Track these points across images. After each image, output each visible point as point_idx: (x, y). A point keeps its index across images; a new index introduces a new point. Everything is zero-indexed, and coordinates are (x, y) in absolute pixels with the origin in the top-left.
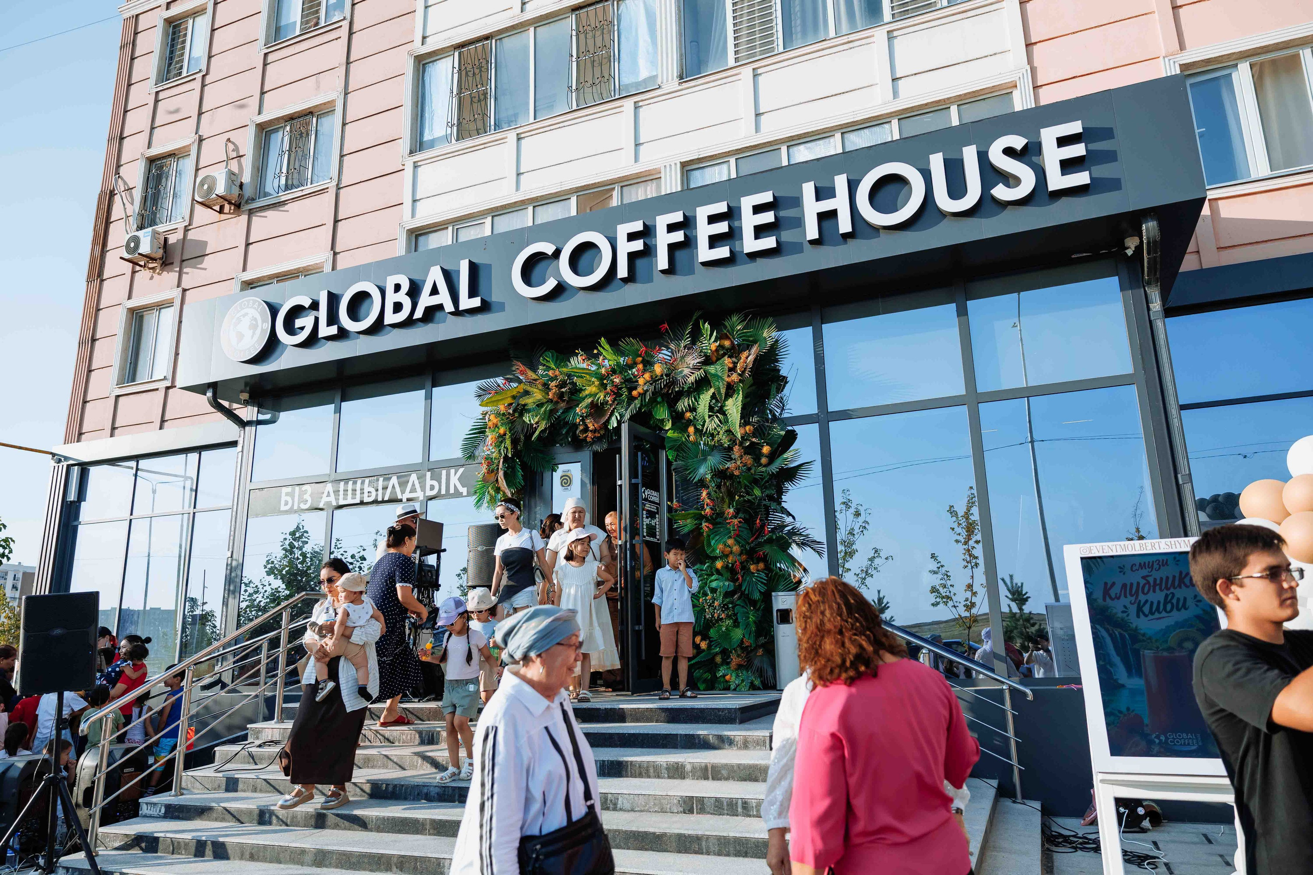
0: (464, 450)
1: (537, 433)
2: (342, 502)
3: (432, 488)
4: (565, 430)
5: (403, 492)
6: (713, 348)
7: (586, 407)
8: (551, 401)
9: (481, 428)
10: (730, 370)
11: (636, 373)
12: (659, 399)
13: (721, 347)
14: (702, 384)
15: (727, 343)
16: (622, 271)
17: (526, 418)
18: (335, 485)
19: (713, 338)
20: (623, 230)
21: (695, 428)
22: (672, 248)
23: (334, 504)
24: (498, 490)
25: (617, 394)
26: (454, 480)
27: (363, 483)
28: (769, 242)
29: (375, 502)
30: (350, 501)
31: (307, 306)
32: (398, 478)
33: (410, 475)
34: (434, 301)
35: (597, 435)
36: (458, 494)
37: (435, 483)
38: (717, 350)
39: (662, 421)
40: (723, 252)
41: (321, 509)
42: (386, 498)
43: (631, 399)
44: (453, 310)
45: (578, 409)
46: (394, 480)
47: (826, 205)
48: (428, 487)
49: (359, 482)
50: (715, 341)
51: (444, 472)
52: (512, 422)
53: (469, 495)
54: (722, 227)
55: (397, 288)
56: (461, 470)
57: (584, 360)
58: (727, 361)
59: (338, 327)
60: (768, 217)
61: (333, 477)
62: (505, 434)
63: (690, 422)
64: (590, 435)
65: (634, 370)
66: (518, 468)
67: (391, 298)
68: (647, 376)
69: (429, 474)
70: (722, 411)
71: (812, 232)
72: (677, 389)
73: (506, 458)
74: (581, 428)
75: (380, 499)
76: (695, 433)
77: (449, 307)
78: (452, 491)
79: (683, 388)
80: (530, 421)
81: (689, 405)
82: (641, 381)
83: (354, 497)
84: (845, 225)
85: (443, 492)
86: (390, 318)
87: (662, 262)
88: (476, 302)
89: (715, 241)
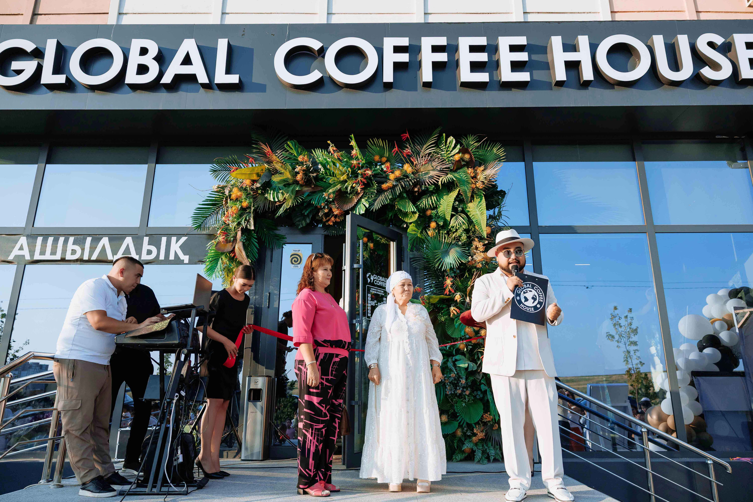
0: (195, 218)
1: (281, 211)
2: (37, 257)
3: (149, 252)
4: (307, 212)
5: (114, 253)
6: (457, 157)
7: (333, 193)
8: (296, 182)
9: (215, 201)
10: (473, 178)
11: (385, 169)
12: (405, 195)
13: (462, 159)
14: (449, 186)
15: (467, 156)
16: (388, 76)
17: (270, 196)
18: (31, 240)
19: (456, 150)
20: (389, 43)
21: (437, 224)
22: (437, 66)
23: (28, 257)
24: (233, 259)
25: (367, 185)
26: (176, 246)
27: (66, 242)
28: (524, 76)
29: (80, 261)
30: (48, 256)
31: (29, 50)
32: (110, 240)
33: (124, 239)
34: (186, 70)
35: (338, 220)
36: (178, 261)
37: (154, 249)
38: (459, 161)
39: (406, 214)
40: (483, 77)
41: (9, 262)
42: (94, 258)
43: (380, 191)
44: (207, 81)
45: (325, 194)
46: (105, 241)
47: (572, 56)
48: (144, 252)
49: (62, 239)
50: (458, 153)
51: (164, 239)
52: (255, 198)
53: (191, 262)
54: (483, 57)
55: (144, 51)
56: (184, 239)
57: (334, 151)
58: (470, 170)
59: (67, 77)
60: (523, 56)
61: (28, 232)
62: (249, 208)
63: (430, 218)
64: (333, 219)
65: (383, 166)
66: (255, 241)
67: (135, 60)
68: (397, 173)
69: (146, 239)
70: (463, 212)
71: (561, 74)
72: (423, 188)
73: (245, 231)
74: (326, 211)
75: (86, 258)
76: (434, 229)
77: (203, 78)
78: (172, 257)
79: (427, 188)
80: (274, 198)
81: (433, 204)
82: (392, 176)
83: (53, 253)
84: (588, 74)
85: (162, 257)
86: (132, 77)
87: (427, 75)
88: (234, 79)
89: (476, 67)
